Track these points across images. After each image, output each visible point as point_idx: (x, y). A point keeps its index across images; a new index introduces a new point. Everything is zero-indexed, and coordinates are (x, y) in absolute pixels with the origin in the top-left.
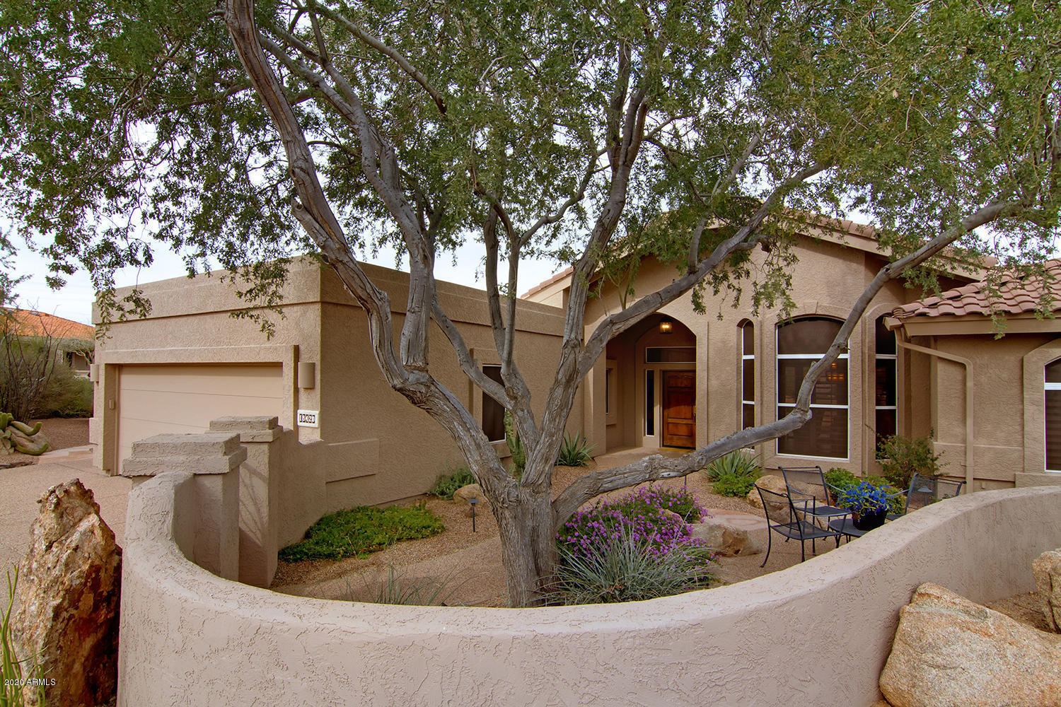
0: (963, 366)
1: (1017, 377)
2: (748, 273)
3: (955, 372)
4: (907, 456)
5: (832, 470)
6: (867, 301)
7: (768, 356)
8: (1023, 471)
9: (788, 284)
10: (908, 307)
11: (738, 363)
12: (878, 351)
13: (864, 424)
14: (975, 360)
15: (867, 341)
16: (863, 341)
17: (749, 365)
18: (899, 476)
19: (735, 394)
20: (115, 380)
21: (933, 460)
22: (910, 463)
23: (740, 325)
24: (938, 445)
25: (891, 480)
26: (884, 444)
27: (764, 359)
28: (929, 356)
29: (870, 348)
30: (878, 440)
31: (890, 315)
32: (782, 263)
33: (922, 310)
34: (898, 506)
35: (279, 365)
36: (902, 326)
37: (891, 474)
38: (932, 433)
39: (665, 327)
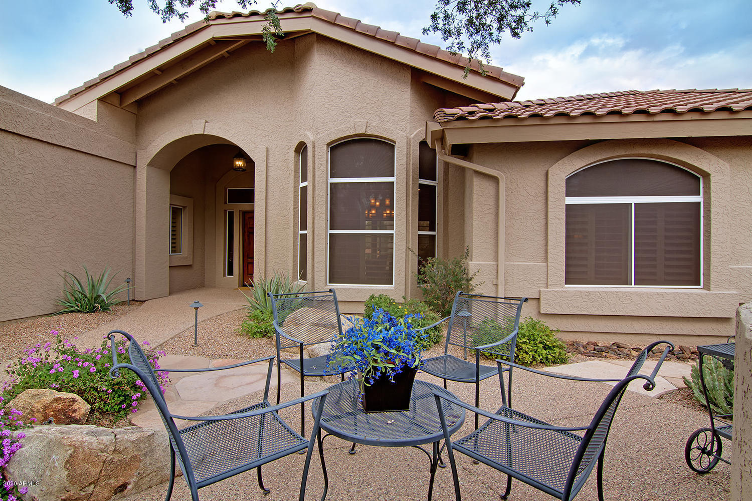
0: (495, 179)
1: (543, 191)
3: (488, 186)
4: (445, 276)
5: (372, 297)
7: (320, 179)
8: (547, 287)
10: (449, 111)
11: (296, 191)
12: (421, 176)
13: (408, 248)
14: (506, 172)
15: (411, 163)
16: (408, 164)
17: (304, 192)
18: (438, 299)
19: (294, 224)
21: (468, 280)
22: (448, 285)
23: (297, 149)
24: (473, 265)
25: (429, 304)
26: (425, 267)
27: (316, 182)
28: (463, 169)
29: (414, 172)
30: (420, 263)
34: (437, 333)
36: (443, 133)
37: (430, 298)
38: (467, 255)
39: (239, 163)
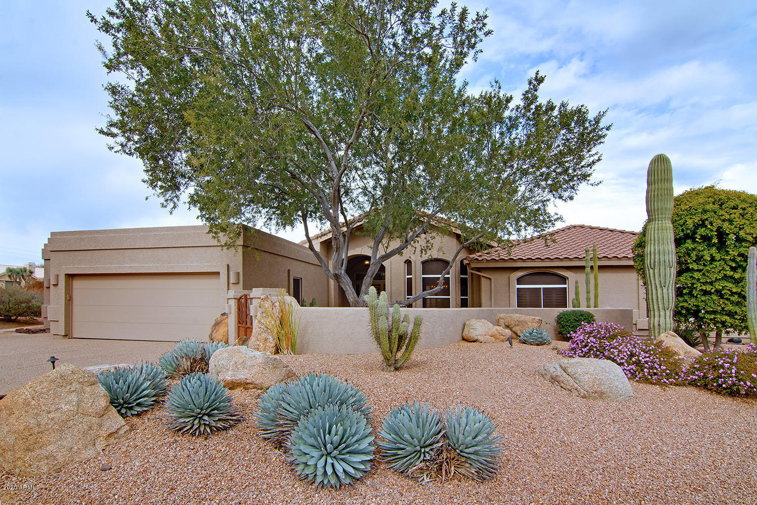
0: (490, 279)
1: (508, 283)
2: (418, 242)
3: (488, 281)
6: (458, 253)
7: (418, 276)
9: (432, 246)
10: (471, 256)
11: (405, 280)
12: (461, 274)
13: (457, 304)
14: (494, 276)
16: (456, 270)
17: (410, 280)
19: (403, 293)
20: (70, 284)
23: (405, 262)
27: (417, 277)
28: (480, 275)
29: (458, 272)
31: (465, 259)
32: (430, 239)
33: (476, 257)
35: (217, 274)
36: (469, 264)
39: (367, 262)
